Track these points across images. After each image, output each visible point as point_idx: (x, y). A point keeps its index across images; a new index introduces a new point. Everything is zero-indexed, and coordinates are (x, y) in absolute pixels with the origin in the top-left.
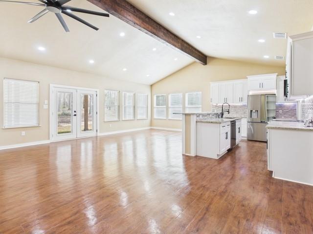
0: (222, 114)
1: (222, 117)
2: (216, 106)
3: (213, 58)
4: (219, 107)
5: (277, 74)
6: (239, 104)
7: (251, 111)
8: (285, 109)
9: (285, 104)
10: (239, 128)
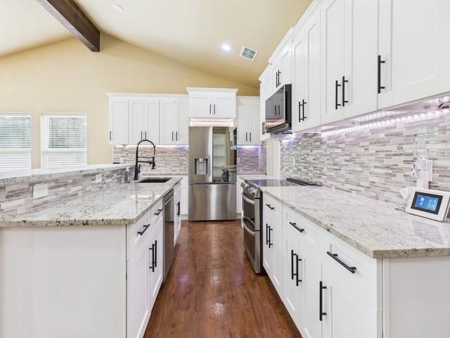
0: (137, 171)
1: (136, 178)
2: (123, 150)
3: (115, 39)
4: (128, 152)
5: (237, 90)
6: (171, 146)
7: (196, 160)
8: (244, 156)
9: (244, 147)
10: (179, 204)
